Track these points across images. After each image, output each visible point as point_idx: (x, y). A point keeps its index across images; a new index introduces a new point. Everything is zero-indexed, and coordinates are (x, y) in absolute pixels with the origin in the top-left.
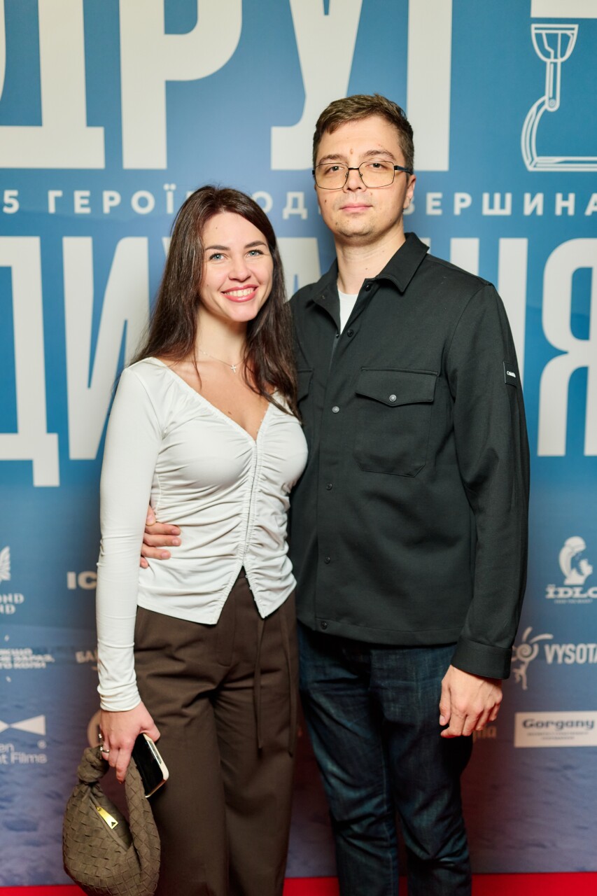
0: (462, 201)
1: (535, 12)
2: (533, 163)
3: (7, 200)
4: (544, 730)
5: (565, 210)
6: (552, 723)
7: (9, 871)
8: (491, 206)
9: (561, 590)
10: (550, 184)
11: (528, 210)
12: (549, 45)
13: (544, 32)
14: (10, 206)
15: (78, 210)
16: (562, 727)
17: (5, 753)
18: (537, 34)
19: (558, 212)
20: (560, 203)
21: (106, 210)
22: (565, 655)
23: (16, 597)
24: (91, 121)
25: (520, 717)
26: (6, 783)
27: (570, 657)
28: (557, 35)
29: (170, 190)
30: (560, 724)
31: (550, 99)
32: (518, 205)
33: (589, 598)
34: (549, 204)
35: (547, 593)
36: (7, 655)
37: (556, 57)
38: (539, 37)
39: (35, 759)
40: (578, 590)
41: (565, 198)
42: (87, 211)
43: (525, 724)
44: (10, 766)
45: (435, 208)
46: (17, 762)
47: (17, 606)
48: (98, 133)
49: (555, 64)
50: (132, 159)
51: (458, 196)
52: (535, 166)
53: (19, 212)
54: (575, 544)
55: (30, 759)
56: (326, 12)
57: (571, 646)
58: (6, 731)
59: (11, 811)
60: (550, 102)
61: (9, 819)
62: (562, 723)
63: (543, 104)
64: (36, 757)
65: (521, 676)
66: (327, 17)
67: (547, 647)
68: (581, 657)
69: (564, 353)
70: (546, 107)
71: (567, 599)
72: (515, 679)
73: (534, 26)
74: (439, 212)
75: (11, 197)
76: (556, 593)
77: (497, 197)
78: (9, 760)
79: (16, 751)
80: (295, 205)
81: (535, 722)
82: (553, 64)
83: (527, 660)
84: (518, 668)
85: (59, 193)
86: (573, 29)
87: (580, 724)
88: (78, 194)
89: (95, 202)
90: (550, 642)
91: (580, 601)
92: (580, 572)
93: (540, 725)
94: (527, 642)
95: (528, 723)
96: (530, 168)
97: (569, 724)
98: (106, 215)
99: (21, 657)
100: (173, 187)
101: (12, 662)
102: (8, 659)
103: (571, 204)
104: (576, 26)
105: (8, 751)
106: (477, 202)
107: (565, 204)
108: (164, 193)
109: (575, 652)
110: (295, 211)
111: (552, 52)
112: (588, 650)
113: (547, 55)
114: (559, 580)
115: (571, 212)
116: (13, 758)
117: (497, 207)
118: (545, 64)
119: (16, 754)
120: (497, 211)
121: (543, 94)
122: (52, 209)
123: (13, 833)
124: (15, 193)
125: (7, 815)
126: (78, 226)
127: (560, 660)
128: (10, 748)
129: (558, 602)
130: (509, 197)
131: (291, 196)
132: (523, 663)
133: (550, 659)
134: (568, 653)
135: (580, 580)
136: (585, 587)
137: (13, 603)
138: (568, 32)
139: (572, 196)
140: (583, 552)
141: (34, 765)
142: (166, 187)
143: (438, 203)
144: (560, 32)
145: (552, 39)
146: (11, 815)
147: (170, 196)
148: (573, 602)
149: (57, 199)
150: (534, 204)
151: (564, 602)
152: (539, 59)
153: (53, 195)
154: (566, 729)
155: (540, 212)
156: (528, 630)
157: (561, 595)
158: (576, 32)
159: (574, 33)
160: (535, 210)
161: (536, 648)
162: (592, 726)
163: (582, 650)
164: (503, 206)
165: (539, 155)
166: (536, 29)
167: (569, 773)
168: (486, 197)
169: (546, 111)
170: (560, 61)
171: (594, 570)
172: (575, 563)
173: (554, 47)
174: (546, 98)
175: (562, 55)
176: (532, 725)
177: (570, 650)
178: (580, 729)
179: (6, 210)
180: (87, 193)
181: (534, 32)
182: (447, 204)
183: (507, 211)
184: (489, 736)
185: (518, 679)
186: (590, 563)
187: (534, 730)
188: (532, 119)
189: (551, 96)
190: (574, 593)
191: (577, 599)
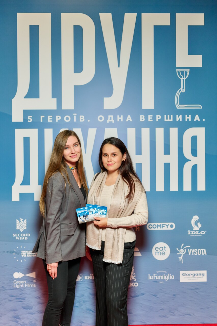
0: (158, 117)
1: (177, 66)
2: (178, 107)
3: (29, 119)
4: (189, 276)
5: (188, 119)
6: (191, 274)
7: (23, 322)
8: (167, 119)
9: (192, 232)
10: (184, 112)
11: (177, 120)
12: (182, 75)
13: (180, 71)
14: (30, 120)
15: (49, 121)
16: (194, 276)
17: (23, 284)
18: (178, 72)
19: (186, 120)
20: (187, 118)
21: (57, 121)
22: (194, 252)
23: (28, 234)
24: (53, 97)
25: (181, 272)
26: (23, 293)
27: (196, 253)
28: (184, 72)
29: (75, 115)
30: (194, 275)
31: (182, 89)
32: (175, 118)
33: (201, 234)
34: (184, 118)
35: (188, 233)
36: (25, 253)
37: (184, 78)
38: (179, 72)
39: (32, 286)
40: (197, 232)
41: (188, 116)
42: (51, 121)
43: (183, 274)
44: (25, 288)
45: (151, 119)
46: (27, 286)
47: (28, 237)
48: (55, 100)
49: (184, 80)
50: (64, 107)
51: (157, 116)
52: (179, 107)
53: (32, 122)
54: (196, 218)
55: (31, 286)
56: (119, 66)
57: (197, 250)
58: (24, 276)
59: (24, 303)
60: (183, 90)
61: (24, 305)
62: (194, 274)
63: (181, 90)
64: (32, 285)
65: (181, 259)
66: (119, 68)
67: (189, 250)
68: (199, 253)
69: (190, 160)
70: (181, 91)
71: (194, 235)
72: (179, 260)
73: (177, 69)
74: (152, 120)
75: (30, 118)
76: (191, 233)
77: (168, 116)
78: (24, 286)
79: (26, 283)
80: (111, 119)
81: (186, 274)
82: (183, 80)
83: (183, 254)
84: (180, 257)
85: (44, 117)
86: (188, 70)
87: (200, 274)
88: (49, 117)
89: (54, 119)
90: (190, 248)
91: (198, 235)
92: (198, 226)
93: (188, 275)
94: (182, 248)
95: (184, 274)
96: (178, 108)
97: (197, 275)
98: (57, 122)
99: (29, 253)
100: (76, 114)
101: (26, 255)
102: (25, 254)
103: (190, 118)
104: (189, 69)
105: (24, 283)
106: (163, 118)
107: (188, 118)
108: (73, 116)
109: (197, 251)
110: (111, 121)
111: (182, 76)
112: (201, 251)
113: (181, 77)
114: (192, 229)
115: (190, 120)
116: (26, 285)
117: (169, 119)
118: (181, 79)
119: (27, 284)
120: (169, 120)
121: (181, 88)
122: (41, 121)
123: (25, 310)
124: (31, 117)
125: (23, 304)
126: (49, 126)
127: (193, 254)
128: (25, 282)
129: (191, 235)
130: (172, 116)
131: (109, 116)
132: (182, 255)
133: (190, 254)
134: (195, 252)
135: (198, 229)
136: (199, 231)
137: (27, 237)
138: (187, 71)
139: (190, 116)
140: (198, 220)
141: (32, 288)
142: (74, 114)
143: (151, 118)
144: (184, 71)
145: (182, 73)
146: (25, 304)
147: (75, 117)
148: (196, 235)
149: (43, 118)
150: (179, 118)
151: (193, 235)
152: (179, 78)
153: (42, 117)
154: (196, 276)
155: (181, 120)
156: (183, 244)
157: (192, 233)
158: (189, 71)
159: (188, 71)
160: (180, 119)
161: (185, 250)
162: (204, 275)
163: (199, 251)
164: (170, 119)
165: (180, 104)
166: (178, 70)
167: (197, 290)
168: (165, 116)
169: (181, 92)
170: (185, 79)
171: (202, 226)
172: (196, 224)
173: (183, 75)
174: (181, 89)
175: (185, 77)
176: (185, 275)
177: (196, 251)
178: (200, 276)
179: (29, 121)
180: (51, 116)
181: (177, 71)
182: (154, 118)
183: (172, 120)
184: (172, 278)
185: (180, 260)
186: (200, 224)
187: (186, 276)
188: (178, 94)
189: (183, 88)
190: (196, 233)
191: (197, 235)
